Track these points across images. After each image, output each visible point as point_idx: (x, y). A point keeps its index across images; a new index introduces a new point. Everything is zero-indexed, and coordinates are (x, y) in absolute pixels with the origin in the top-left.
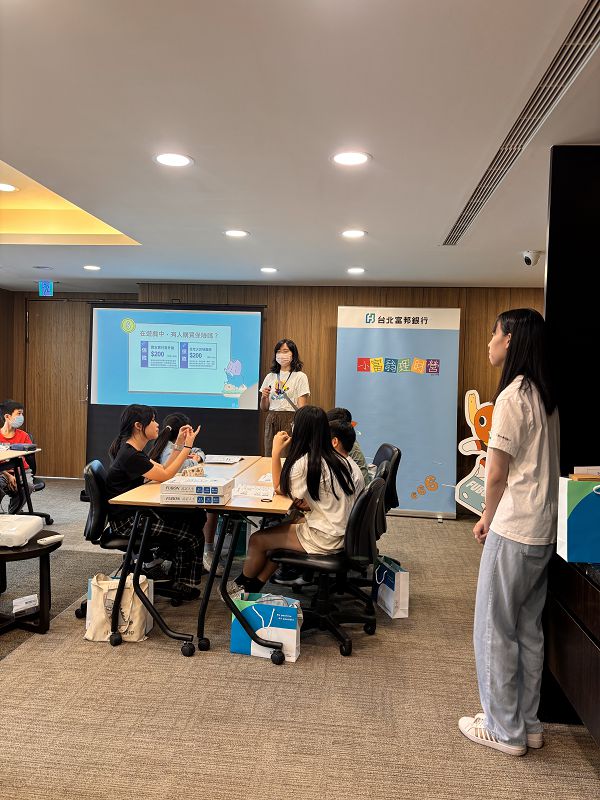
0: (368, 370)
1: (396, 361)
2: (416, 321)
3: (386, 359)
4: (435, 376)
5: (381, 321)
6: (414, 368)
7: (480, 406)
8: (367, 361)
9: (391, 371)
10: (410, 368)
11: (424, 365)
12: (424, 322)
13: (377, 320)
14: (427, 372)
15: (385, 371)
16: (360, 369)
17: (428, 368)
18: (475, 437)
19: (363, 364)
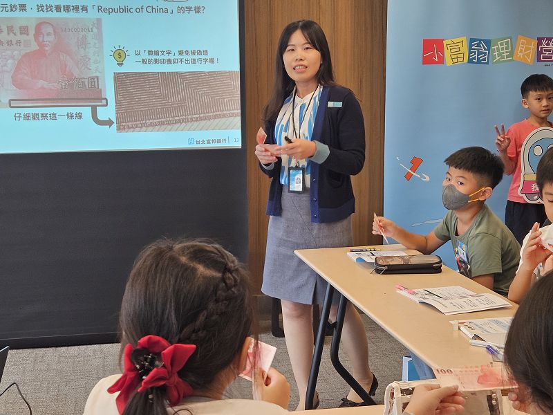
0: (441, 61)
3: (472, 40)
6: (519, 54)
8: (439, 44)
9: (479, 62)
10: (511, 54)
14: (539, 60)
15: (470, 61)
16: (427, 61)
19: (432, 51)
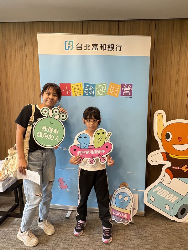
0: (70, 94)
1: (94, 86)
2: (111, 48)
3: (85, 84)
4: (129, 99)
5: (79, 47)
7: (166, 124)
8: (69, 86)
9: (89, 95)
10: (106, 92)
11: (119, 89)
12: (119, 49)
13: (75, 47)
14: (122, 95)
15: (85, 95)
17: (122, 91)
18: (162, 150)
19: (65, 89)
